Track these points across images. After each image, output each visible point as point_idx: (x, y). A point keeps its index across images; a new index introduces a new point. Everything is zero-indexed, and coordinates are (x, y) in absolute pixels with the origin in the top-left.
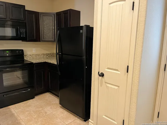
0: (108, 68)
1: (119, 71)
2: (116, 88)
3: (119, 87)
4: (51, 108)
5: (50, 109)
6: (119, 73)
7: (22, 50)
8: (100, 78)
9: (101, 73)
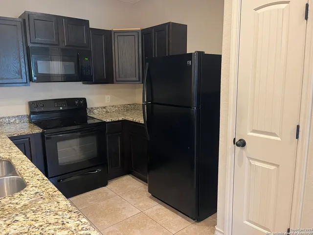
0: (254, 131)
1: (277, 136)
2: (273, 168)
3: (278, 166)
4: (131, 198)
5: (131, 200)
6: (279, 139)
7: (84, 99)
8: (238, 149)
9: (240, 140)
